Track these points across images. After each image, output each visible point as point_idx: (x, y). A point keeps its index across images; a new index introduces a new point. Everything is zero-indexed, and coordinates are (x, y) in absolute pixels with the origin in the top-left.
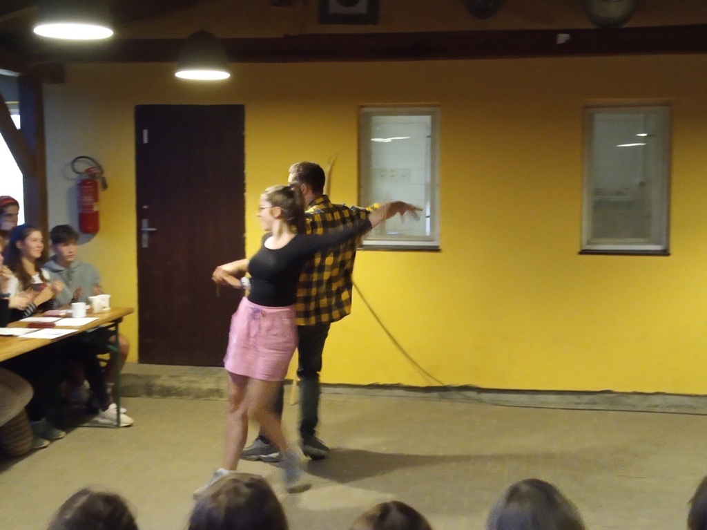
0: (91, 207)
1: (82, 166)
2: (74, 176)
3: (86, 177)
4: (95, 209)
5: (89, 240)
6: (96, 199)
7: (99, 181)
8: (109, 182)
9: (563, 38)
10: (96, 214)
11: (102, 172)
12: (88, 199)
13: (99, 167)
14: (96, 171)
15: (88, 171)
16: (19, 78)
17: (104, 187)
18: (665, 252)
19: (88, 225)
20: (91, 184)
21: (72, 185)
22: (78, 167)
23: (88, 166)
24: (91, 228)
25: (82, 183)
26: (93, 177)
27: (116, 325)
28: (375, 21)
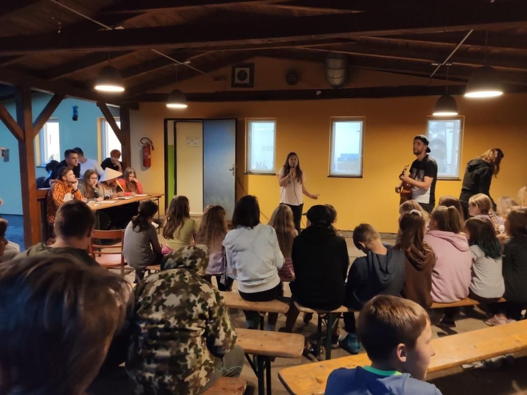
1: (144, 141)
2: (142, 145)
3: (146, 145)
4: (149, 157)
5: (147, 169)
6: (150, 154)
7: (151, 147)
8: (154, 147)
9: (319, 93)
10: (150, 159)
11: (152, 143)
12: (146, 154)
14: (150, 143)
15: (146, 143)
16: (120, 108)
17: (153, 149)
18: (361, 177)
19: (146, 163)
20: (147, 148)
21: (141, 148)
22: (143, 141)
23: (146, 141)
24: (147, 164)
25: (144, 148)
26: (149, 145)
27: (158, 199)
28: (252, 87)
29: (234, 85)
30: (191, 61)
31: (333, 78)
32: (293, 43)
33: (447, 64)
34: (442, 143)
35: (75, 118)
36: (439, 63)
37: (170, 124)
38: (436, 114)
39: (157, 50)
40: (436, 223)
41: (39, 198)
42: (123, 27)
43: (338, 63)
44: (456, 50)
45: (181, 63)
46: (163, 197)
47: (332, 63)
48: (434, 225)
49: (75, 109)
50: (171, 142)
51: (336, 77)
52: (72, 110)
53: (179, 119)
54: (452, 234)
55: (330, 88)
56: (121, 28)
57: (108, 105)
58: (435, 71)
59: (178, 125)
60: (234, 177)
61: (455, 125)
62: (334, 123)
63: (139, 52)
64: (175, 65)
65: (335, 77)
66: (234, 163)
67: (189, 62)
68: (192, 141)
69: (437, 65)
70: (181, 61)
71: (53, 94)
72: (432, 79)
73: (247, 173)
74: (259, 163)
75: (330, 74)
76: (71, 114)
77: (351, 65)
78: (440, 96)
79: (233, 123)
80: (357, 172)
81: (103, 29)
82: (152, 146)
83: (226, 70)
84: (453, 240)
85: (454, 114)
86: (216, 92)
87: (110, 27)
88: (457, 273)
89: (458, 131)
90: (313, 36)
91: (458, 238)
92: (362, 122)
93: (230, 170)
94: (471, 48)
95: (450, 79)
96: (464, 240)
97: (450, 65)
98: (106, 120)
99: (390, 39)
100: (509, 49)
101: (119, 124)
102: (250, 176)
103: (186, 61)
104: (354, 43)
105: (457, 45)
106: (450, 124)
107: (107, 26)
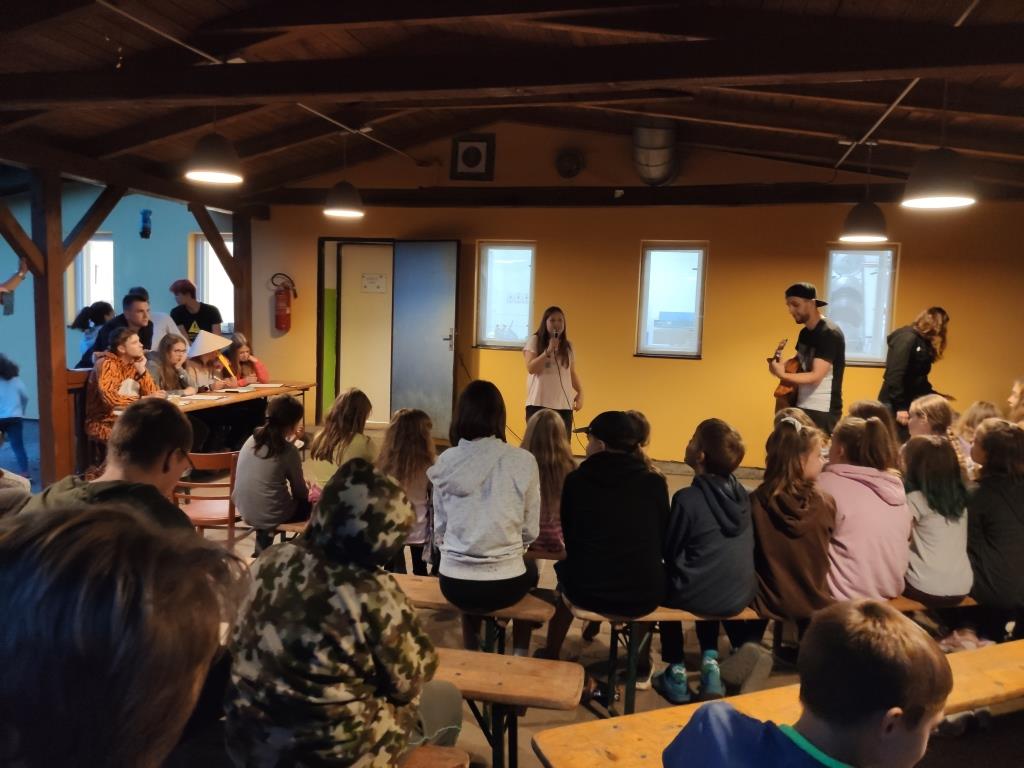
0: (285, 310)
1: (279, 281)
2: (274, 288)
3: (282, 288)
4: (288, 312)
5: (282, 335)
6: (289, 305)
7: (292, 293)
8: (297, 291)
9: (619, 193)
10: (289, 315)
11: (294, 285)
12: (282, 305)
13: (292, 282)
14: (290, 285)
15: (283, 284)
16: (234, 215)
17: (296, 296)
18: (698, 357)
19: (282, 324)
20: (285, 294)
21: (272, 294)
22: (276, 281)
23: (283, 281)
24: (284, 326)
25: (278, 293)
26: (287, 289)
27: (303, 394)
28: (491, 179)
29: (455, 175)
30: (373, 126)
31: (647, 165)
32: (571, 97)
33: (868, 144)
34: (855, 294)
35: (145, 233)
36: (853, 141)
37: (330, 248)
38: (845, 239)
39: (307, 106)
40: (842, 450)
41: (70, 387)
42: (243, 58)
43: (659, 137)
44: (885, 115)
45: (355, 132)
46: (313, 390)
47: (645, 135)
48: (839, 452)
49: (146, 216)
50: (330, 284)
51: (654, 164)
52: (140, 218)
53: (348, 238)
54: (874, 471)
55: (642, 184)
56: (238, 61)
57: (209, 208)
58: (844, 157)
59: (346, 251)
60: (452, 353)
61: (881, 262)
62: (648, 252)
63: (272, 107)
64: (343, 134)
65: (651, 163)
66: (453, 326)
67: (368, 129)
68: (372, 283)
69: (849, 143)
70: (354, 128)
71: (104, 186)
72: (839, 171)
73: (477, 346)
74: (501, 328)
75: (642, 158)
76: (138, 226)
77: (682, 141)
78: (855, 204)
79: (452, 249)
80: (691, 348)
81: (203, 64)
82: (295, 291)
83: (442, 146)
84: (875, 483)
85: (881, 239)
86: (421, 188)
87: (219, 60)
88: (882, 548)
89: (888, 273)
90: (611, 84)
91: (886, 479)
92: (701, 252)
93: (445, 339)
94: (916, 112)
95: (875, 172)
96: (896, 483)
97: (874, 144)
98: (204, 238)
99: (759, 93)
100: (987, 116)
101: (230, 246)
102: (483, 352)
103: (364, 127)
104: (691, 99)
105: (888, 108)
106: (872, 258)
107: (212, 55)
